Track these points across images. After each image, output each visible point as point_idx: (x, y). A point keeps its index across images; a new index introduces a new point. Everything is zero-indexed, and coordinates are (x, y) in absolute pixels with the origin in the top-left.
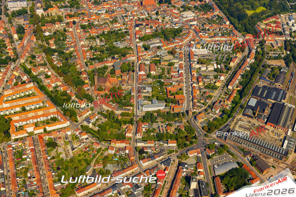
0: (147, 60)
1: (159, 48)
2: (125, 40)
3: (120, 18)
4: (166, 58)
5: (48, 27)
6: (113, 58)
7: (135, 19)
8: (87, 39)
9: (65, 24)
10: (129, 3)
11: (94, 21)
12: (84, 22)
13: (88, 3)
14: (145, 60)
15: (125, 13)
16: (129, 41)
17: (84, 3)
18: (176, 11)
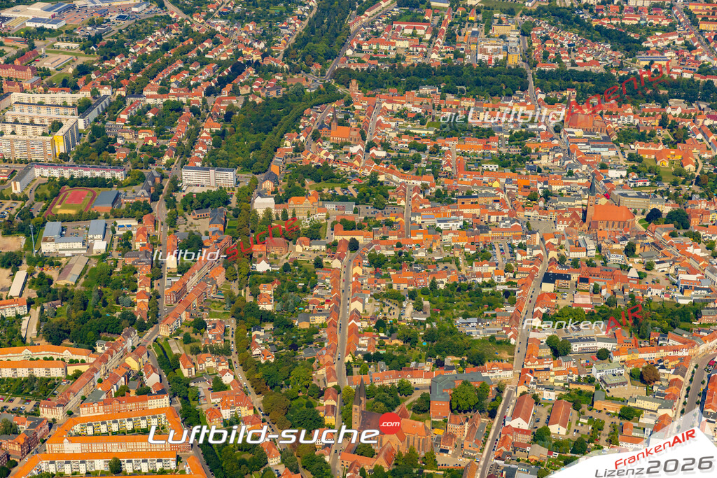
1: (603, 355)
2: (495, 316)
3: (502, 250)
4: (615, 392)
6: (440, 364)
7: (550, 257)
8: (376, 297)
9: (324, 248)
10: (546, 209)
11: (417, 249)
12: (383, 247)
13: (414, 196)
14: (542, 387)
15: (522, 236)
16: (507, 320)
17: (404, 195)
18: (697, 252)
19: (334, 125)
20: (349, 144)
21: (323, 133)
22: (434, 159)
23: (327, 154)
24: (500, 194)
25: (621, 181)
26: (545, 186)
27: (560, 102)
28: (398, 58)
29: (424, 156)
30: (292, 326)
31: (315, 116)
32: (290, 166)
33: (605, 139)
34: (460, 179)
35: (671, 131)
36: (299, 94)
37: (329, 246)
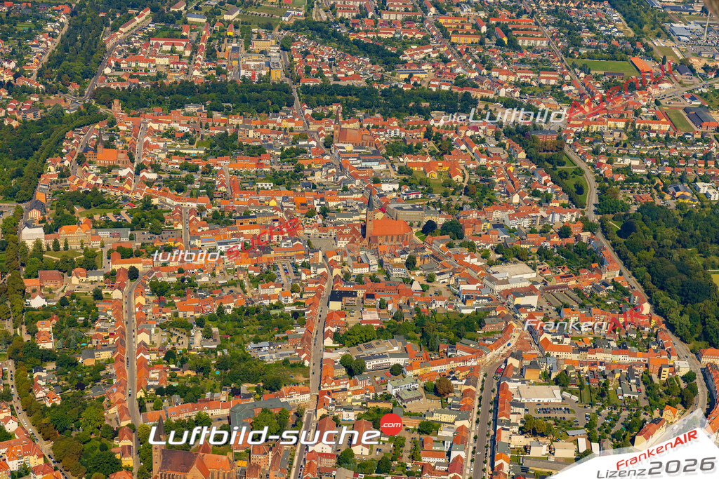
0: (349, 409)
1: (396, 371)
2: (286, 338)
3: (285, 270)
4: (412, 407)
5: (45, 283)
6: (236, 393)
7: (334, 275)
8: (162, 326)
9: (102, 278)
10: (325, 226)
11: (199, 274)
12: (164, 274)
13: (191, 218)
14: (341, 408)
15: (305, 255)
16: (298, 341)
17: (180, 219)
18: (474, 261)
19: (100, 148)
20: (118, 167)
21: (89, 156)
22: (207, 179)
23: (94, 179)
24: (278, 213)
25: (394, 195)
26: (322, 203)
27: (327, 117)
28: (159, 76)
29: (197, 177)
30: (76, 364)
31: (79, 138)
32: (56, 193)
33: (376, 153)
34: (236, 199)
35: (436, 143)
36: (58, 116)
37: (106, 276)
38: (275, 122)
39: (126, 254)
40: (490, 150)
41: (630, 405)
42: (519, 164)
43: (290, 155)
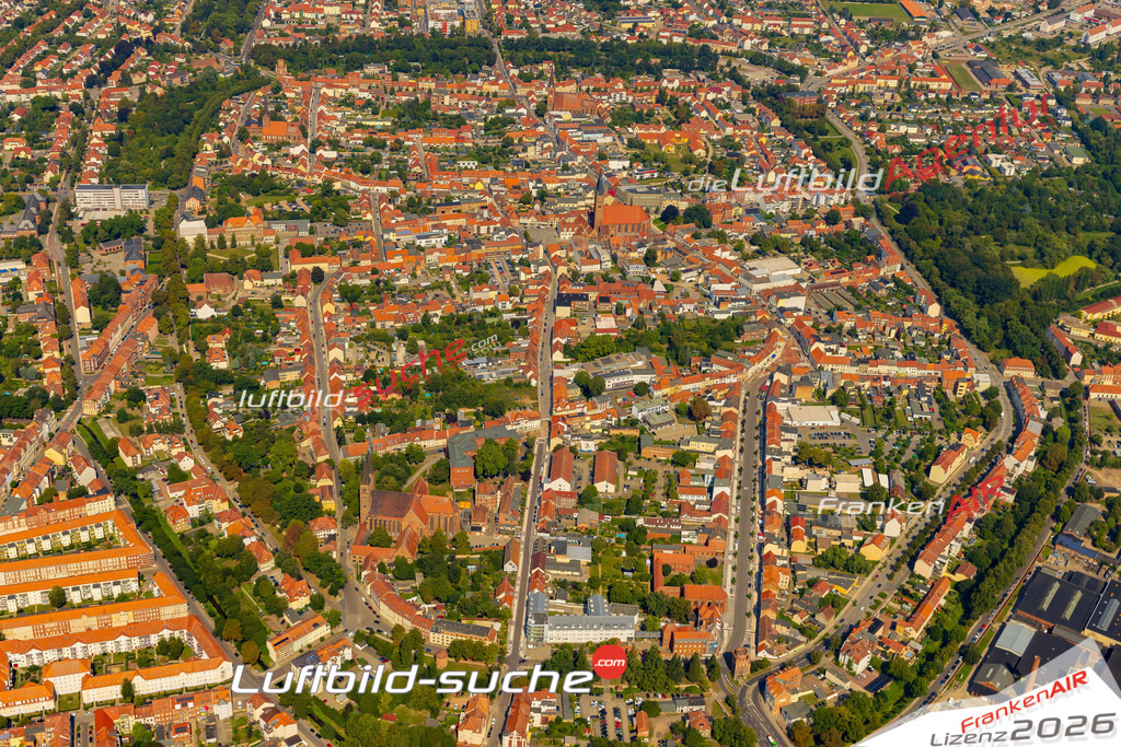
0: (588, 437)
1: (641, 390)
2: (507, 352)
4: (663, 433)
5: (212, 289)
6: (451, 419)
7: (558, 275)
8: (357, 340)
9: (280, 281)
10: (544, 213)
11: (396, 275)
12: (355, 275)
13: (381, 207)
14: (578, 436)
15: (523, 250)
16: (522, 357)
17: (369, 207)
18: (726, 255)
19: (265, 119)
20: (288, 144)
21: (252, 130)
22: (398, 157)
23: (261, 159)
24: (487, 198)
25: (625, 174)
26: (539, 185)
27: (537, 78)
28: (330, 29)
29: (387, 155)
31: (239, 108)
32: (216, 177)
33: (599, 122)
34: (435, 182)
35: (671, 109)
36: (211, 81)
37: (285, 279)
38: (475, 85)
39: (307, 252)
40: (736, 117)
41: (922, 427)
42: (772, 134)
43: (495, 126)
